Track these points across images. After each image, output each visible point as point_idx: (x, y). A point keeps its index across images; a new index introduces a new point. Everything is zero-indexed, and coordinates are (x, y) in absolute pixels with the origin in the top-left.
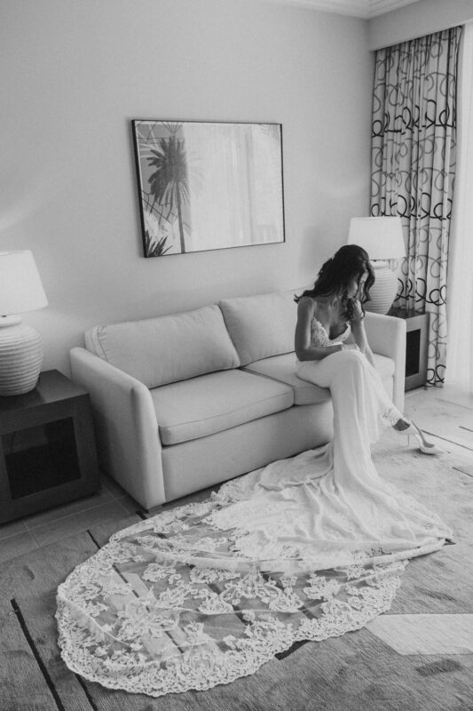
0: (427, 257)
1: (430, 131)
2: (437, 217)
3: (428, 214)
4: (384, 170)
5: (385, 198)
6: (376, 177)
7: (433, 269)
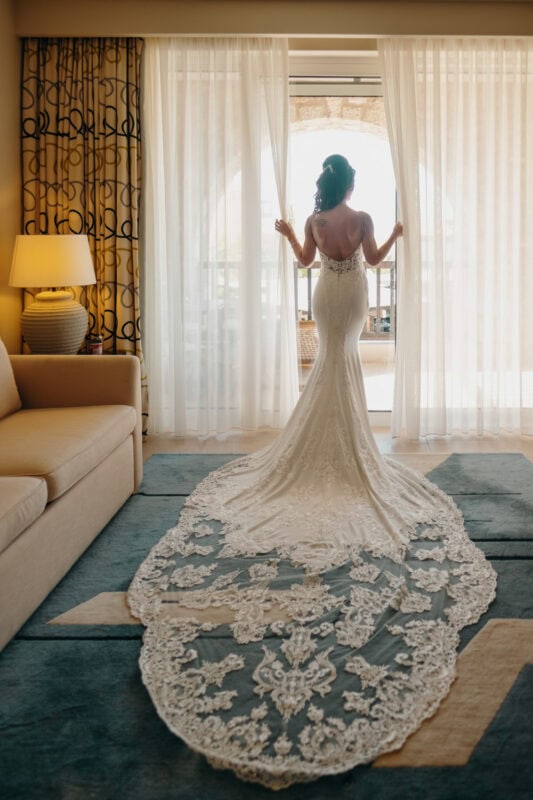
0: (115, 283)
1: (111, 140)
2: (125, 236)
3: (114, 232)
4: (43, 179)
5: (46, 214)
6: (31, 187)
7: (124, 298)
